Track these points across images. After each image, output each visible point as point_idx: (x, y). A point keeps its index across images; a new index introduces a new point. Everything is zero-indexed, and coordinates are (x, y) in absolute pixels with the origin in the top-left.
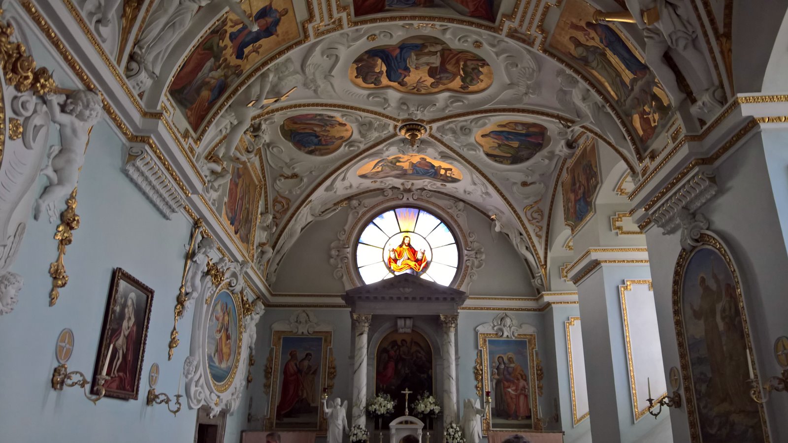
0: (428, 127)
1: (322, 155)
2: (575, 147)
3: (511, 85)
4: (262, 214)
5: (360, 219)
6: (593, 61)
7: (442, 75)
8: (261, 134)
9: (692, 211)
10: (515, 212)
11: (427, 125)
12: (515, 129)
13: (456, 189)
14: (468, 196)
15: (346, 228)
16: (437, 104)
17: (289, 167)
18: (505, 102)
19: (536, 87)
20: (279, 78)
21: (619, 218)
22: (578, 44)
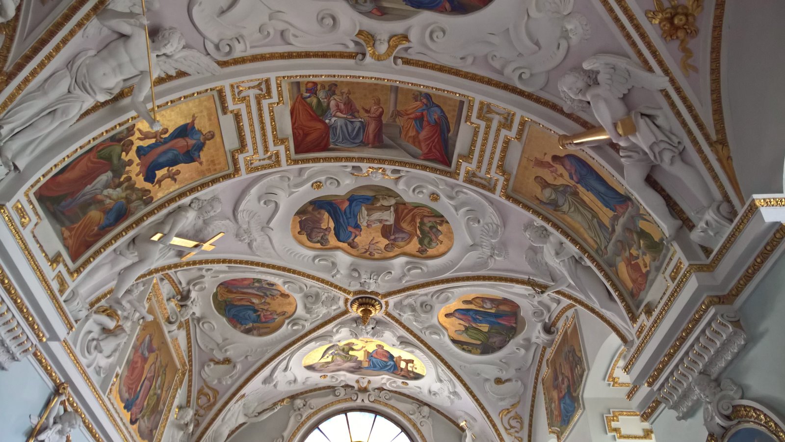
0: (383, 302)
1: (260, 335)
2: (553, 333)
3: (474, 247)
4: (180, 408)
5: (303, 424)
6: (564, 204)
7: (397, 236)
8: (189, 303)
9: (713, 377)
10: (489, 417)
11: (382, 299)
12: (483, 307)
13: (420, 388)
14: (434, 397)
15: (286, 434)
16: (393, 272)
17: (221, 350)
18: (468, 269)
19: (502, 247)
20: (204, 221)
21: (615, 418)
22: (545, 185)
